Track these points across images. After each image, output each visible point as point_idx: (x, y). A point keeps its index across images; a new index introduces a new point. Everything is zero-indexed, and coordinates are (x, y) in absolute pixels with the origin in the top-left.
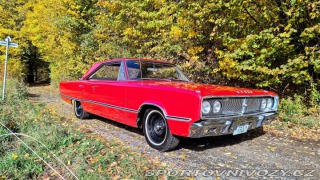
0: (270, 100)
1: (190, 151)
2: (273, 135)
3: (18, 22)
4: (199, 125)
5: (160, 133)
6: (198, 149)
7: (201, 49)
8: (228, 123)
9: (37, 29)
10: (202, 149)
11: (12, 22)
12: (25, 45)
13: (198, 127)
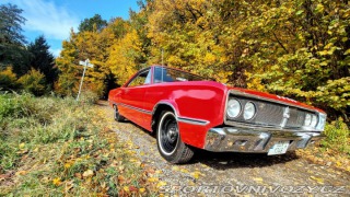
0: (315, 117)
1: (208, 168)
2: (311, 162)
3: (105, 57)
4: (221, 131)
5: (172, 140)
6: (218, 167)
7: (230, 73)
8: (263, 136)
9: (115, 61)
10: (224, 167)
11: (102, 57)
12: (108, 73)
13: (218, 135)
